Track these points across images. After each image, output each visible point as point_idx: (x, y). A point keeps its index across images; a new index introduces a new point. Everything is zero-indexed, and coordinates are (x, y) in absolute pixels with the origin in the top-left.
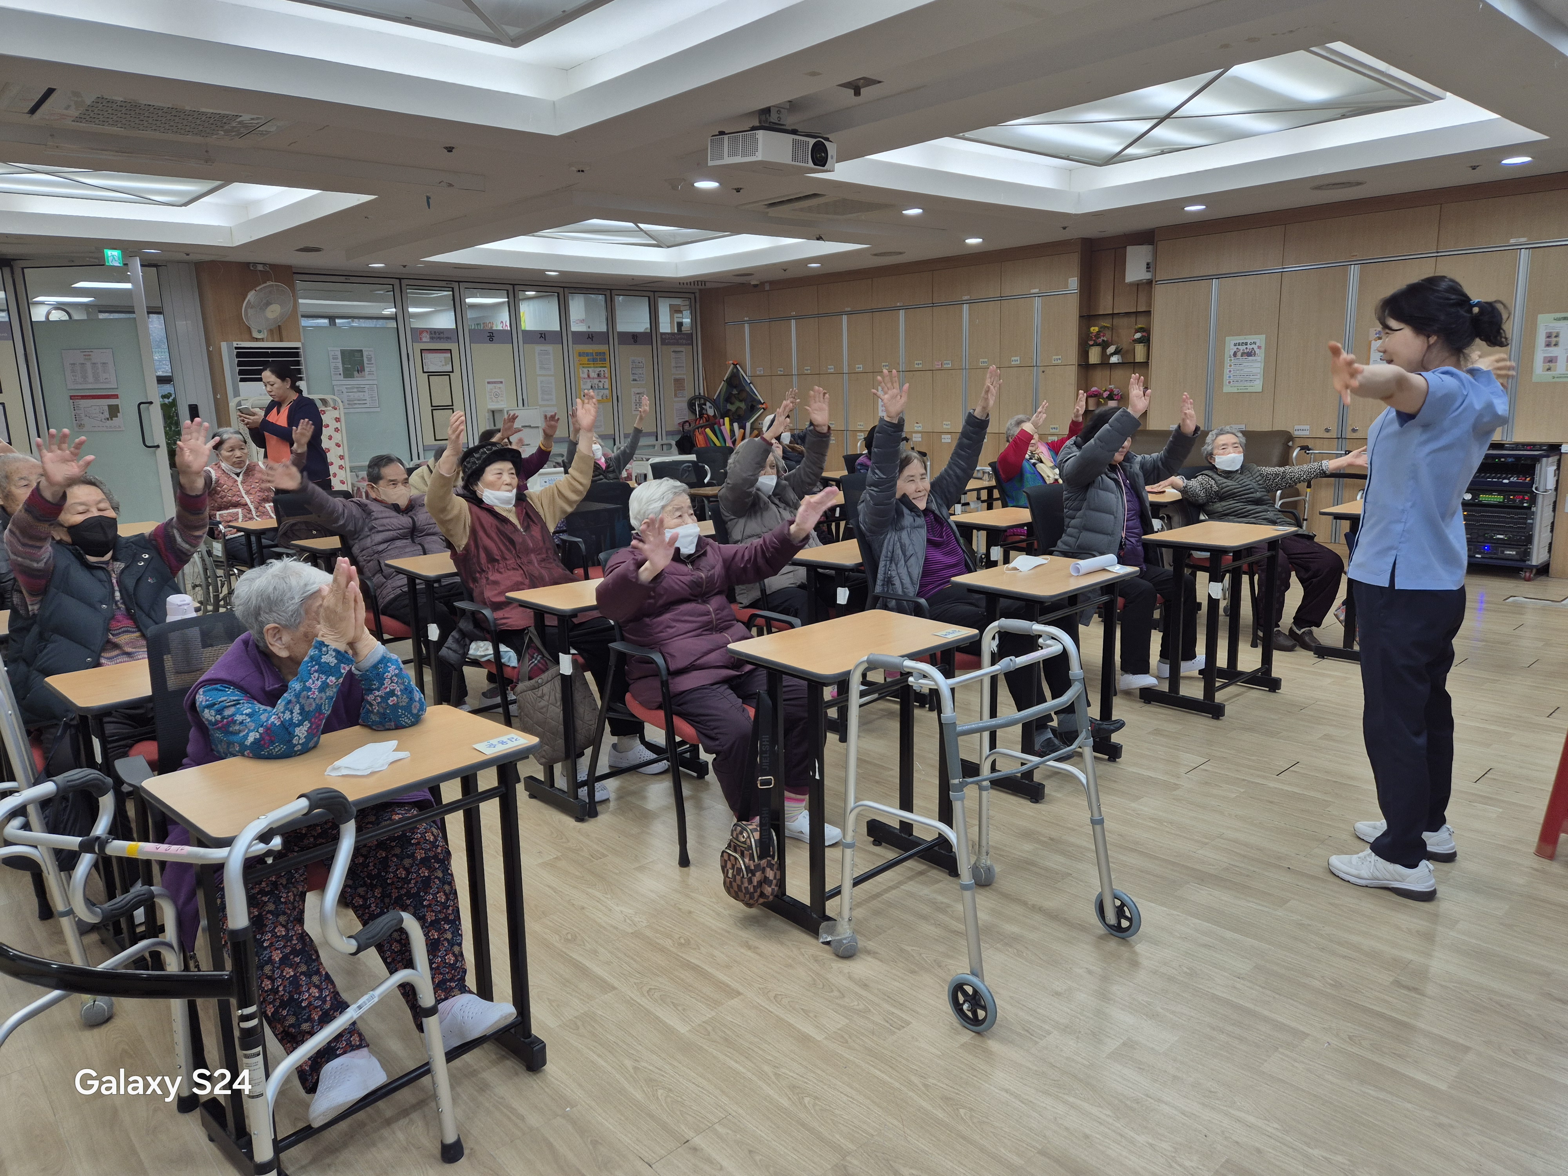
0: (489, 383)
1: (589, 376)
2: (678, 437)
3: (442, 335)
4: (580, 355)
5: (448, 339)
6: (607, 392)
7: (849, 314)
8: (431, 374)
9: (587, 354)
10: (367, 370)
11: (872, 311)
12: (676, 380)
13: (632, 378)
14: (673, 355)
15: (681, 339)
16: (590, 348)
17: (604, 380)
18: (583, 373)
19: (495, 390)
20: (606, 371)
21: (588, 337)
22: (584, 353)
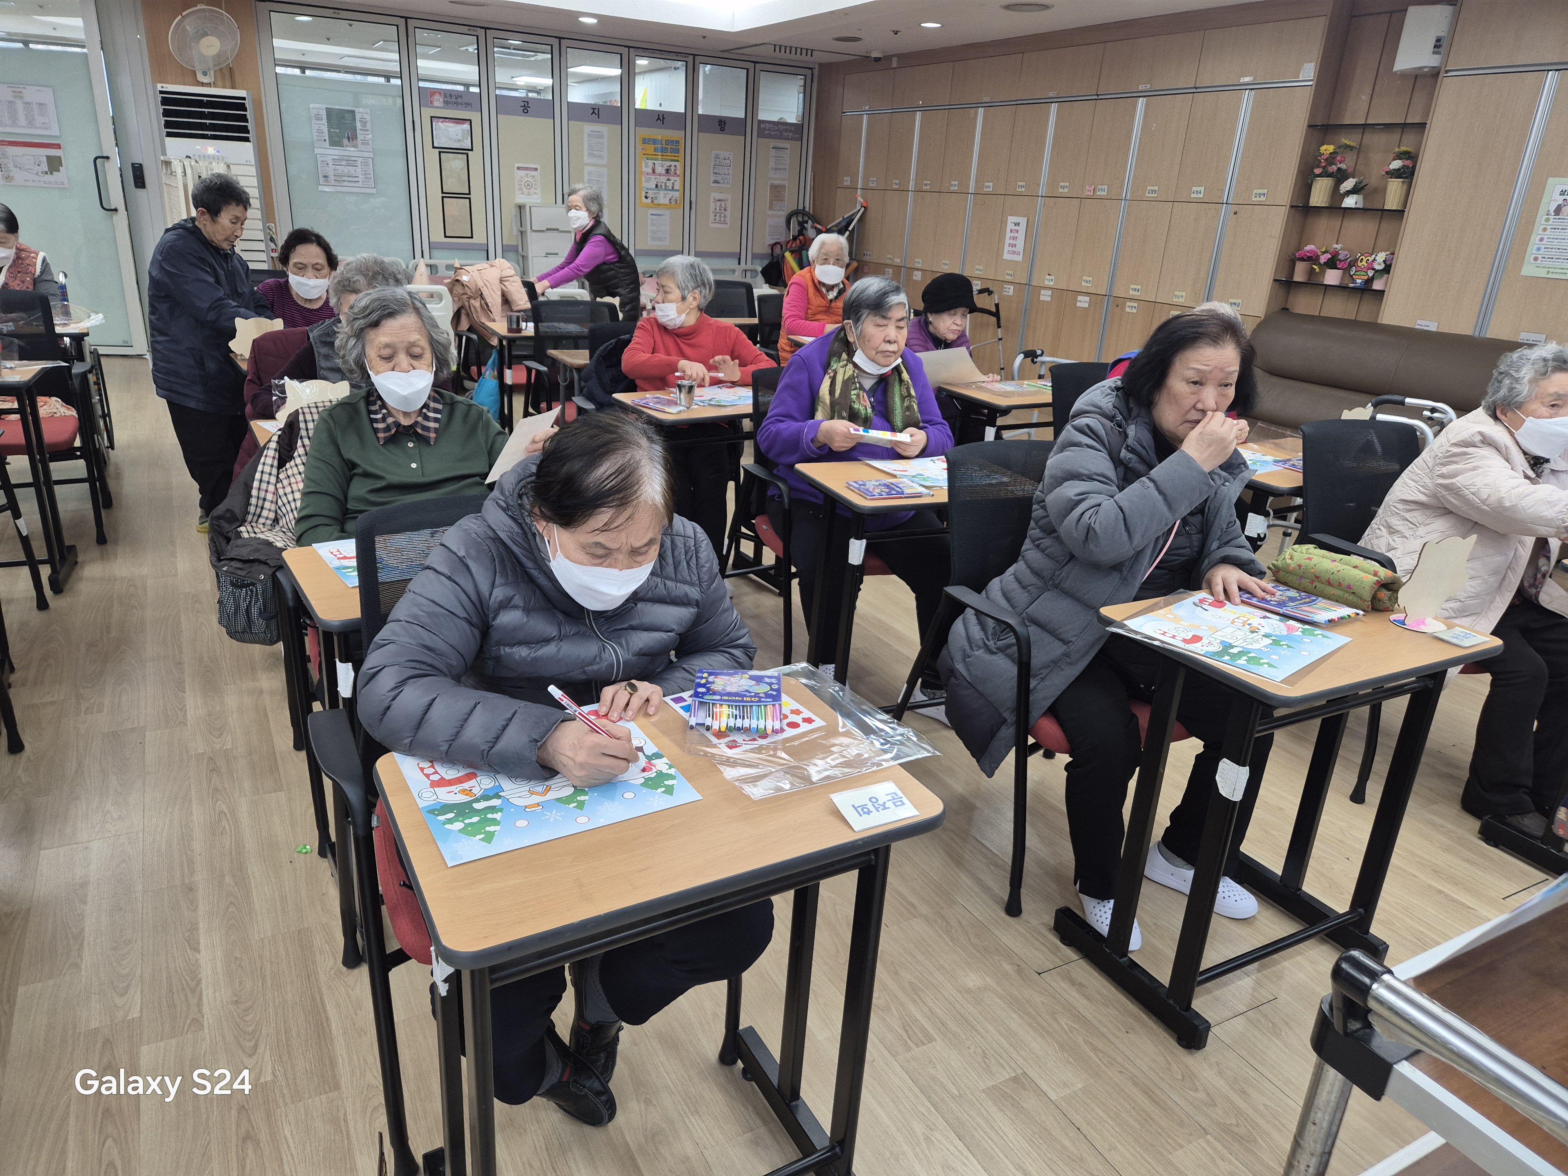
0: (518, 168)
1: (654, 171)
2: (766, 263)
3: (459, 100)
4: (645, 141)
5: (467, 105)
6: (677, 195)
7: (988, 106)
8: (442, 150)
9: (654, 141)
10: (360, 137)
11: (1018, 103)
12: (774, 188)
13: (713, 178)
14: (773, 152)
15: (786, 131)
16: (659, 134)
17: (675, 178)
18: (647, 166)
19: (526, 179)
20: (678, 167)
21: (659, 118)
22: (650, 140)
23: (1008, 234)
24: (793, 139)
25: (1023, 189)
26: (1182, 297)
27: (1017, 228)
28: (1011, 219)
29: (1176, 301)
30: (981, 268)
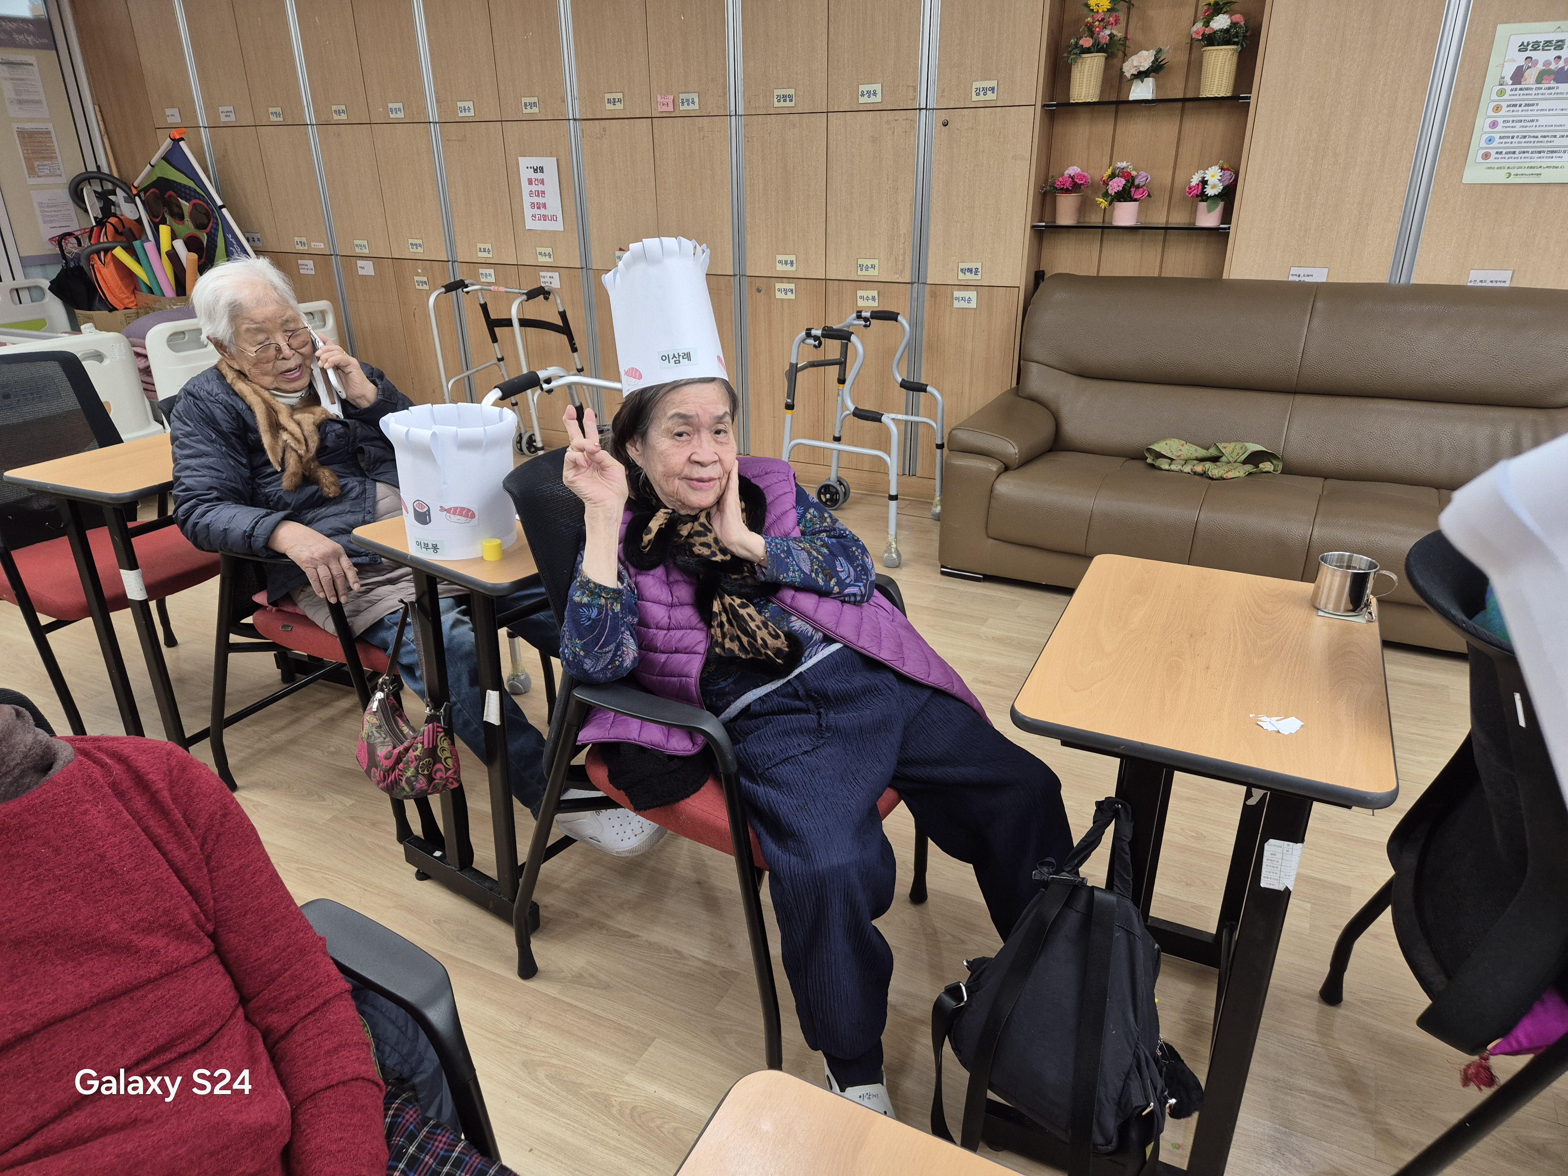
12: (26, 135)
14: (5, 72)
23: (526, 191)
24: (35, 46)
25: (535, 110)
26: (873, 267)
27: (540, 175)
28: (525, 163)
29: (862, 274)
30: (488, 246)
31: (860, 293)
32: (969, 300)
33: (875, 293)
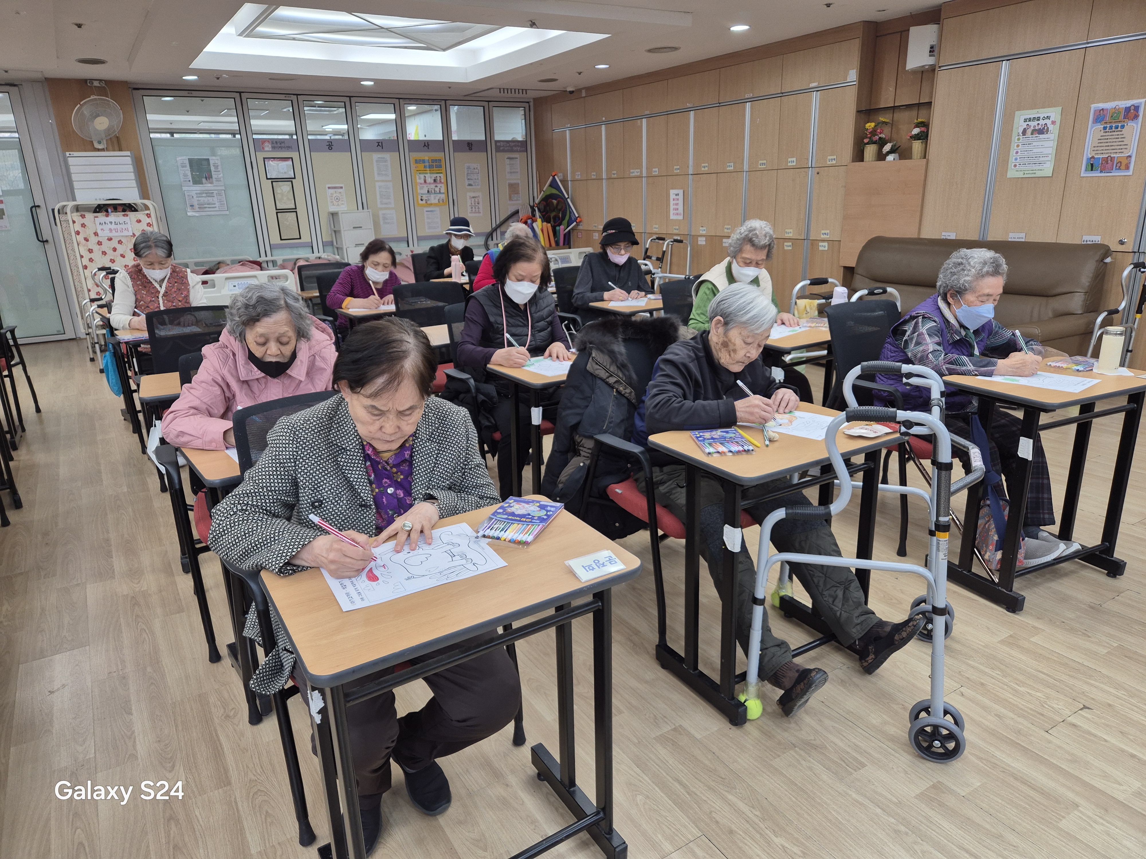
0: (329, 188)
1: (425, 181)
3: (283, 145)
4: (417, 162)
5: (289, 148)
6: (443, 196)
7: (649, 117)
8: (273, 180)
9: (424, 161)
10: (214, 176)
11: (668, 113)
12: (511, 185)
13: (467, 183)
14: (508, 161)
15: (515, 146)
16: (426, 156)
17: (441, 185)
18: (420, 178)
19: (335, 195)
20: (442, 177)
21: (425, 145)
22: (420, 160)
23: (672, 202)
24: (520, 151)
25: (679, 171)
27: (677, 197)
28: (672, 192)
29: (787, 236)
30: (657, 226)
31: (786, 244)
32: (825, 247)
33: (791, 244)
